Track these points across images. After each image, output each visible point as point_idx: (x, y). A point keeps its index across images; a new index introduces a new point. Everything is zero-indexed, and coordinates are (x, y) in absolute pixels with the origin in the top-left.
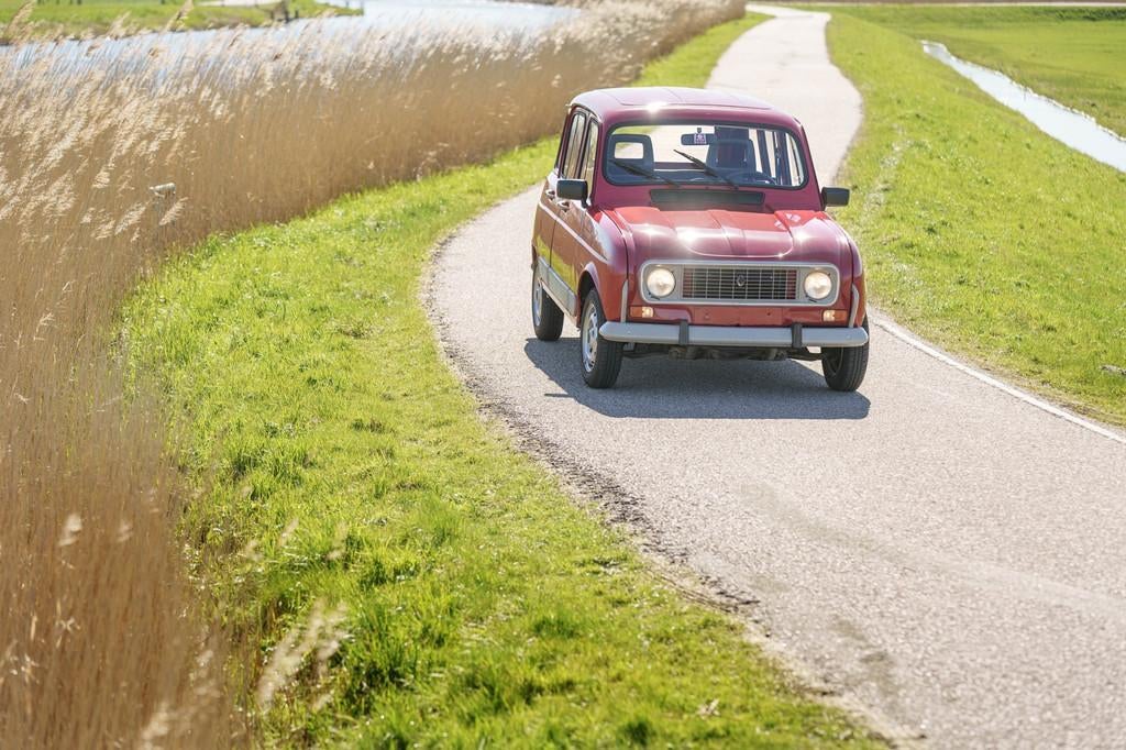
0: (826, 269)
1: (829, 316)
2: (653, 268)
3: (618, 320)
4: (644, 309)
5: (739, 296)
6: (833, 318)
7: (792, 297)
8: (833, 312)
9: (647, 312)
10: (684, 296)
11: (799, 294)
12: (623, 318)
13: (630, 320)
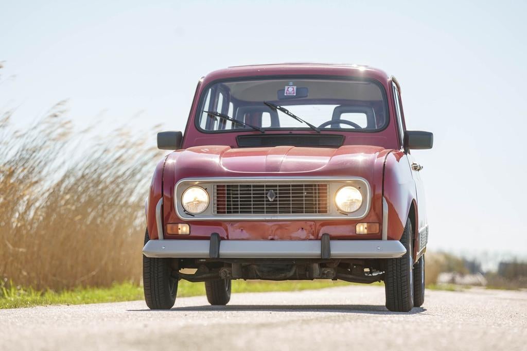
0: (356, 182)
1: (362, 229)
2: (189, 185)
3: (157, 238)
4: (180, 226)
5: (272, 210)
6: (366, 231)
7: (324, 211)
8: (365, 225)
9: (184, 229)
10: (218, 212)
11: (330, 208)
12: (160, 235)
13: (166, 237)
